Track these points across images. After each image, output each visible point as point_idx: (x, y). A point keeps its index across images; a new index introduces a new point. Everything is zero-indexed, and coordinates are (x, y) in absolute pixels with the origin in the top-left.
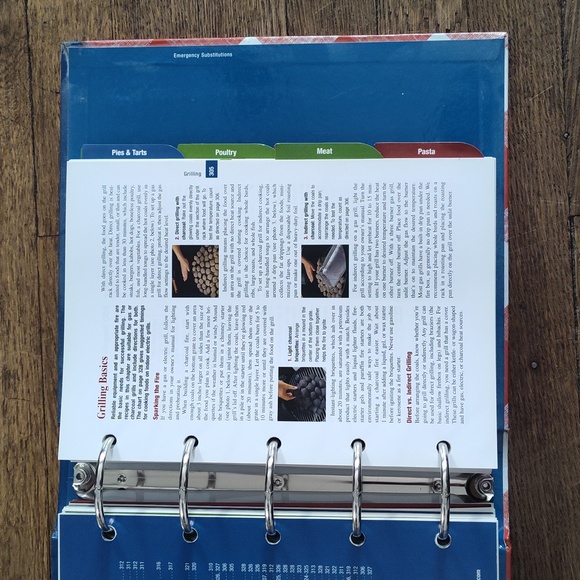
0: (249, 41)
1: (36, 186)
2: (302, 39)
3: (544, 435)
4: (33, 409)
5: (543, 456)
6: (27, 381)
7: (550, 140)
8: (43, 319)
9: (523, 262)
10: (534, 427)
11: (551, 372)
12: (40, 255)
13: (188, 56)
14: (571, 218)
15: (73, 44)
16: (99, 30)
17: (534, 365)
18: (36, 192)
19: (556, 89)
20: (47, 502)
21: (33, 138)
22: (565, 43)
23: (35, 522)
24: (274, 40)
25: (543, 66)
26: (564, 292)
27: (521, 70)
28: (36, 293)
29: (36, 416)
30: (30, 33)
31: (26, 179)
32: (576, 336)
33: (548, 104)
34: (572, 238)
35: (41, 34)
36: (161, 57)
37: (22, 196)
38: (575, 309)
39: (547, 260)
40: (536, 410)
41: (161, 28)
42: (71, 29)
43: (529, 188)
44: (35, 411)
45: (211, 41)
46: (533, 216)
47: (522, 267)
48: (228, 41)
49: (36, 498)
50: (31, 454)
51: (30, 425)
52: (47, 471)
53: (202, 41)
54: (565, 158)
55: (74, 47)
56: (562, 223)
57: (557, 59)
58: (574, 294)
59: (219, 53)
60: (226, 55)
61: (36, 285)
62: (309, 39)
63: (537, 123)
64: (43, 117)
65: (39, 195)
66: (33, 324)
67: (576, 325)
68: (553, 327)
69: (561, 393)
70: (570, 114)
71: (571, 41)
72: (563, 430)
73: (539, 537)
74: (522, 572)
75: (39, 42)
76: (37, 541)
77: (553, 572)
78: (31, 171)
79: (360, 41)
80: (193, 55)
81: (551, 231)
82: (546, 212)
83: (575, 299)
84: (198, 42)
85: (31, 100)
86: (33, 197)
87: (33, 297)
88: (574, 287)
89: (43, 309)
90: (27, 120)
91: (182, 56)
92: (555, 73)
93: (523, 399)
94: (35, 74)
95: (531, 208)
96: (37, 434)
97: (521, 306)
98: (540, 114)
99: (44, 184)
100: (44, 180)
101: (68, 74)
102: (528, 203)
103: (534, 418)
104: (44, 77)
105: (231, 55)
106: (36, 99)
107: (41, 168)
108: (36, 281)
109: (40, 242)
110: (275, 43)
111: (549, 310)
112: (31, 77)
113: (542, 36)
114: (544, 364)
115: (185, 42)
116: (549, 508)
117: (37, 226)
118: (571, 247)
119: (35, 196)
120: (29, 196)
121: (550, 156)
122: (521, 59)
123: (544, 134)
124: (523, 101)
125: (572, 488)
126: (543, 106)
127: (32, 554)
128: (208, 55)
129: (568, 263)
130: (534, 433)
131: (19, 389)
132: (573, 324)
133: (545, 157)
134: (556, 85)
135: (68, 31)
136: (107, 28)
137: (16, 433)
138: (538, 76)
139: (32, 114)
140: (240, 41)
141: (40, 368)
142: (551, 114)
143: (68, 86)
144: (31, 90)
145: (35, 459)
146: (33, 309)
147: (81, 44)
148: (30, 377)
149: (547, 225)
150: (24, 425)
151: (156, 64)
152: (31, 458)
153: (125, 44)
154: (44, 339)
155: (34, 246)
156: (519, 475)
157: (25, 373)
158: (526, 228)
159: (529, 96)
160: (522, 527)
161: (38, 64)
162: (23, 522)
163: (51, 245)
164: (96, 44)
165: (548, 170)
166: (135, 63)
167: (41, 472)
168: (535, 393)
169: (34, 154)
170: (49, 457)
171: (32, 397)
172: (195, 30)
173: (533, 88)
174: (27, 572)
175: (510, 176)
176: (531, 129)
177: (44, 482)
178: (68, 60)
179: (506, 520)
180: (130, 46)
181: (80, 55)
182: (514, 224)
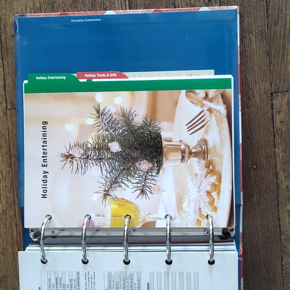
0: (109, 13)
1: (5, 84)
2: (136, 11)
3: (260, 201)
4: (8, 195)
5: (260, 211)
6: (5, 181)
7: (261, 55)
8: (12, 150)
9: (248, 116)
10: (255, 197)
11: (263, 170)
12: (9, 118)
13: (79, 21)
14: (272, 94)
16: (34, 4)
17: (255, 167)
18: (5, 87)
19: (264, 29)
20: (17, 240)
21: (3, 60)
22: (268, 6)
23: (11, 250)
24: (121, 12)
25: (257, 18)
26: (269, 130)
27: (246, 20)
28: (8, 137)
29: (10, 198)
32: (275, 152)
33: (260, 37)
34: (272, 104)
36: (65, 22)
38: (274, 139)
39: (260, 115)
40: (256, 189)
41: (65, 2)
42: (19, 3)
43: (251, 79)
44: (9, 196)
45: (90, 13)
46: (253, 93)
47: (248, 119)
48: (99, 13)
49: (12, 238)
50: (8, 217)
51: (7, 202)
52: (16, 225)
53: (86, 13)
54: (268, 64)
55: (20, 17)
56: (268, 96)
57: (264, 14)
58: (274, 131)
59: (94, 19)
60: (98, 20)
61: (7, 133)
62: (139, 11)
63: (254, 46)
64: (7, 49)
65: (7, 88)
66: (6, 153)
67: (275, 147)
68: (263, 148)
69: (268, 180)
70: (271, 42)
71: (271, 5)
72: (269, 198)
73: (258, 250)
74: (250, 266)
75: (3, 10)
76: (13, 259)
77: (265, 265)
78: (2, 76)
79: (165, 12)
80: (81, 20)
81: (262, 100)
82: (260, 91)
83: (274, 134)
84: (83, 14)
87: (6, 140)
88: (274, 128)
89: (11, 146)
91: (76, 21)
92: (263, 21)
93: (250, 184)
94: (2, 26)
95: (252, 90)
96: (11, 207)
97: (248, 138)
98: (256, 42)
99: (9, 83)
100: (9, 80)
101: (18, 31)
102: (251, 87)
103: (255, 192)
104: (7, 28)
105: (100, 20)
106: (3, 40)
107: (7, 74)
108: (7, 131)
109: (9, 112)
111: (261, 139)
113: (256, 2)
114: (259, 166)
115: (77, 14)
116: (262, 236)
117: (6, 104)
118: (272, 108)
119: (5, 89)
120: (2, 89)
121: (261, 63)
122: (246, 15)
123: (258, 52)
124: (247, 36)
125: (274, 226)
126: (257, 39)
127: (11, 265)
128: (89, 20)
129: (271, 116)
130: (255, 200)
131: (1, 185)
132: (273, 146)
133: (259, 64)
134: (264, 27)
135: (18, 5)
136: (38, 2)
137: (1, 207)
138: (255, 23)
139: (2, 47)
140: (105, 13)
141: (11, 175)
142: (261, 42)
143: (18, 37)
145: (10, 219)
146: (6, 145)
147: (24, 15)
148: (6, 179)
149: (260, 98)
150: (4, 203)
151: (63, 25)
152: (8, 219)
153: (47, 15)
154: (12, 160)
155: (5, 114)
156: (248, 220)
157: (4, 177)
158: (249, 99)
159: (250, 33)
160: (250, 246)
161: (3, 22)
162: (6, 250)
163: (14, 114)
164: (32, 15)
165: (260, 70)
166: (52, 25)
167: (14, 225)
168: (255, 180)
169: (3, 68)
170: (17, 218)
171: (8, 189)
172: (82, 3)
173: (252, 29)
174: (9, 274)
175: (241, 73)
176: (251, 50)
177: (15, 230)
178: (17, 24)
179: (241, 245)
180: (49, 16)
181: (24, 22)
182: (244, 97)
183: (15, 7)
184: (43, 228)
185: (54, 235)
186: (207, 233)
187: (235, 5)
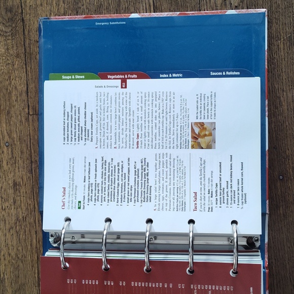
0: (134, 16)
1: (28, 89)
3: (286, 213)
4: (28, 201)
5: (286, 224)
6: (25, 187)
7: (289, 63)
8: (33, 156)
9: (275, 125)
10: (281, 209)
11: (290, 181)
12: (31, 124)
13: (103, 24)
15: (44, 19)
16: (58, 9)
17: (281, 177)
18: (28, 92)
19: (292, 36)
20: (36, 247)
21: (26, 65)
23: (31, 257)
24: (147, 15)
25: (285, 24)
27: (274, 26)
28: (29, 143)
29: (30, 204)
30: (23, 11)
31: (23, 86)
33: (288, 44)
35: (29, 12)
36: (89, 25)
37: (21, 95)
39: (287, 124)
40: (282, 200)
41: (89, 8)
42: (44, 9)
43: (278, 87)
45: (115, 16)
46: (280, 101)
47: (275, 128)
48: (124, 16)
49: (31, 245)
50: (28, 224)
51: (27, 209)
52: (36, 232)
53: (110, 16)
57: (293, 20)
59: (119, 22)
60: (122, 23)
61: (29, 139)
62: (165, 14)
63: (282, 53)
64: (31, 54)
65: (29, 94)
66: (28, 159)
68: (290, 158)
73: (283, 264)
74: (275, 281)
75: (28, 16)
76: (32, 266)
77: (291, 281)
78: (25, 82)
79: (191, 15)
80: (106, 23)
81: (290, 109)
82: (287, 99)
84: (108, 16)
85: (24, 45)
86: (26, 95)
87: (27, 146)
89: (33, 151)
90: (23, 56)
91: (100, 24)
92: (292, 28)
93: (275, 195)
94: (26, 33)
95: (279, 98)
96: (31, 214)
97: (274, 148)
98: (284, 49)
99: (32, 88)
100: (32, 86)
101: (42, 34)
102: (278, 95)
103: (281, 204)
104: (31, 34)
105: (125, 23)
106: (27, 45)
107: (30, 80)
108: (29, 137)
109: (30, 118)
110: (147, 16)
111: (288, 150)
112: (24, 34)
113: (285, 8)
114: (286, 177)
115: (101, 17)
116: (289, 250)
117: (28, 109)
119: (27, 94)
120: (24, 94)
121: (289, 71)
122: (274, 21)
123: (286, 59)
124: (275, 43)
126: (286, 45)
127: (30, 273)
128: (113, 23)
130: (281, 212)
131: (22, 191)
133: (286, 71)
134: (292, 34)
135: (42, 10)
136: (62, 8)
137: (21, 213)
138: (283, 29)
139: (25, 53)
140: (129, 16)
141: (31, 181)
142: (290, 49)
143: (42, 40)
144: (24, 40)
145: (30, 226)
146: (28, 151)
147: (48, 18)
148: (27, 185)
149: (288, 106)
150: (24, 209)
151: (87, 28)
152: (28, 226)
153: (71, 18)
154: (33, 166)
155: (27, 119)
156: (273, 233)
157: (24, 183)
158: (277, 108)
159: (278, 40)
160: (275, 259)
161: (27, 27)
162: (25, 257)
163: (36, 119)
164: (56, 18)
165: (288, 78)
166: (76, 28)
167: (33, 232)
168: (281, 191)
169: (26, 73)
170: (37, 225)
171: (28, 195)
172: (107, 9)
173: (281, 35)
174: (27, 281)
175: (268, 81)
176: (279, 57)
177: (35, 237)
178: (42, 27)
179: (266, 256)
180: (73, 19)
181: (48, 24)
182: (270, 106)
183: (40, 13)
184: (63, 232)
185: (74, 240)
186: (231, 242)
187: (263, 8)
